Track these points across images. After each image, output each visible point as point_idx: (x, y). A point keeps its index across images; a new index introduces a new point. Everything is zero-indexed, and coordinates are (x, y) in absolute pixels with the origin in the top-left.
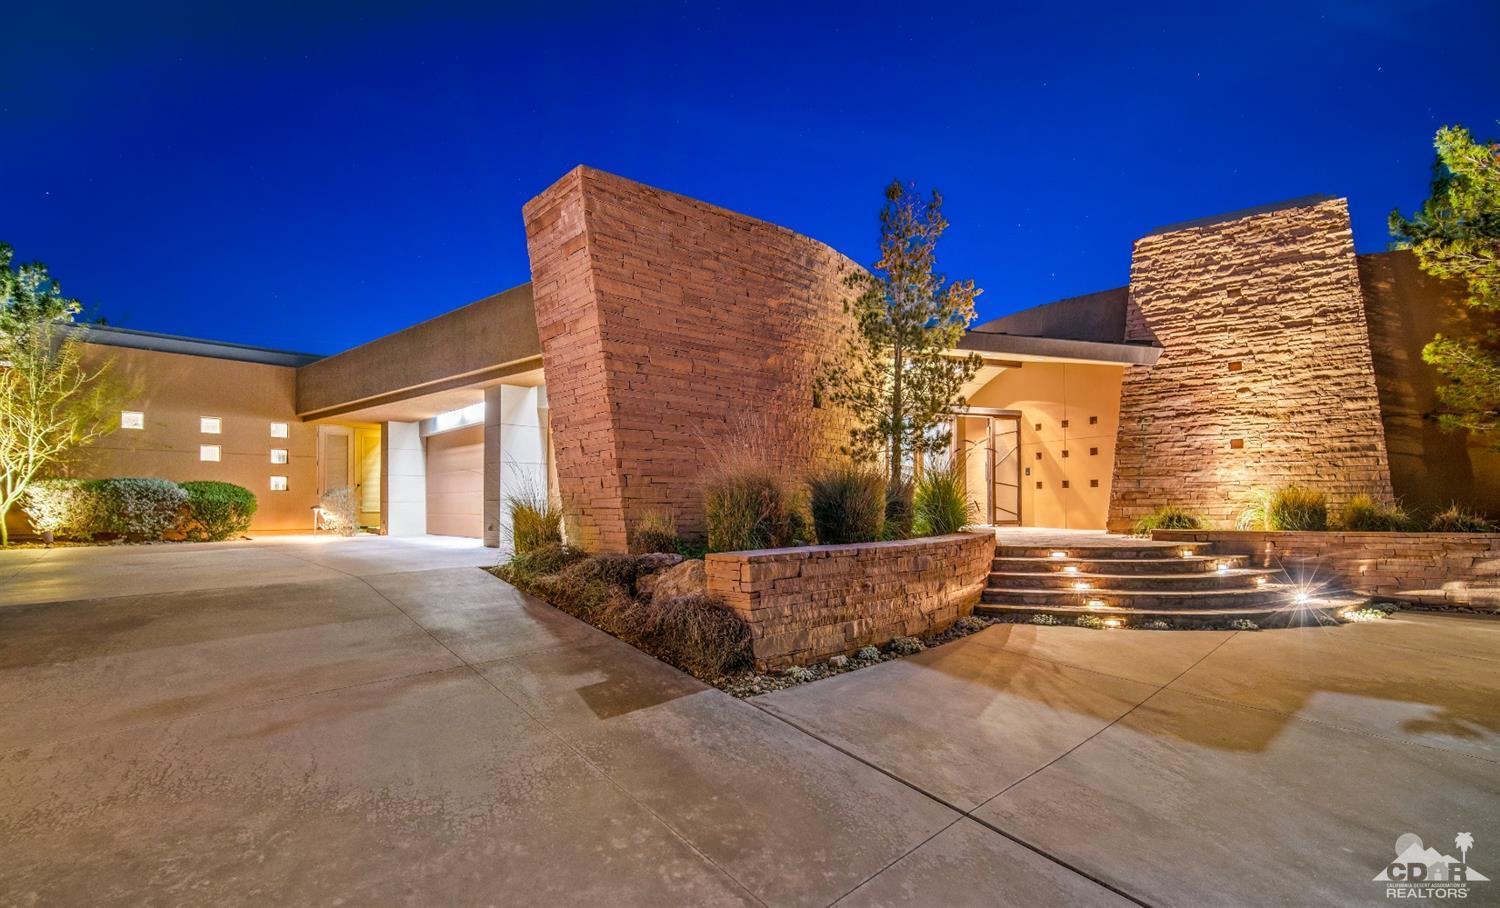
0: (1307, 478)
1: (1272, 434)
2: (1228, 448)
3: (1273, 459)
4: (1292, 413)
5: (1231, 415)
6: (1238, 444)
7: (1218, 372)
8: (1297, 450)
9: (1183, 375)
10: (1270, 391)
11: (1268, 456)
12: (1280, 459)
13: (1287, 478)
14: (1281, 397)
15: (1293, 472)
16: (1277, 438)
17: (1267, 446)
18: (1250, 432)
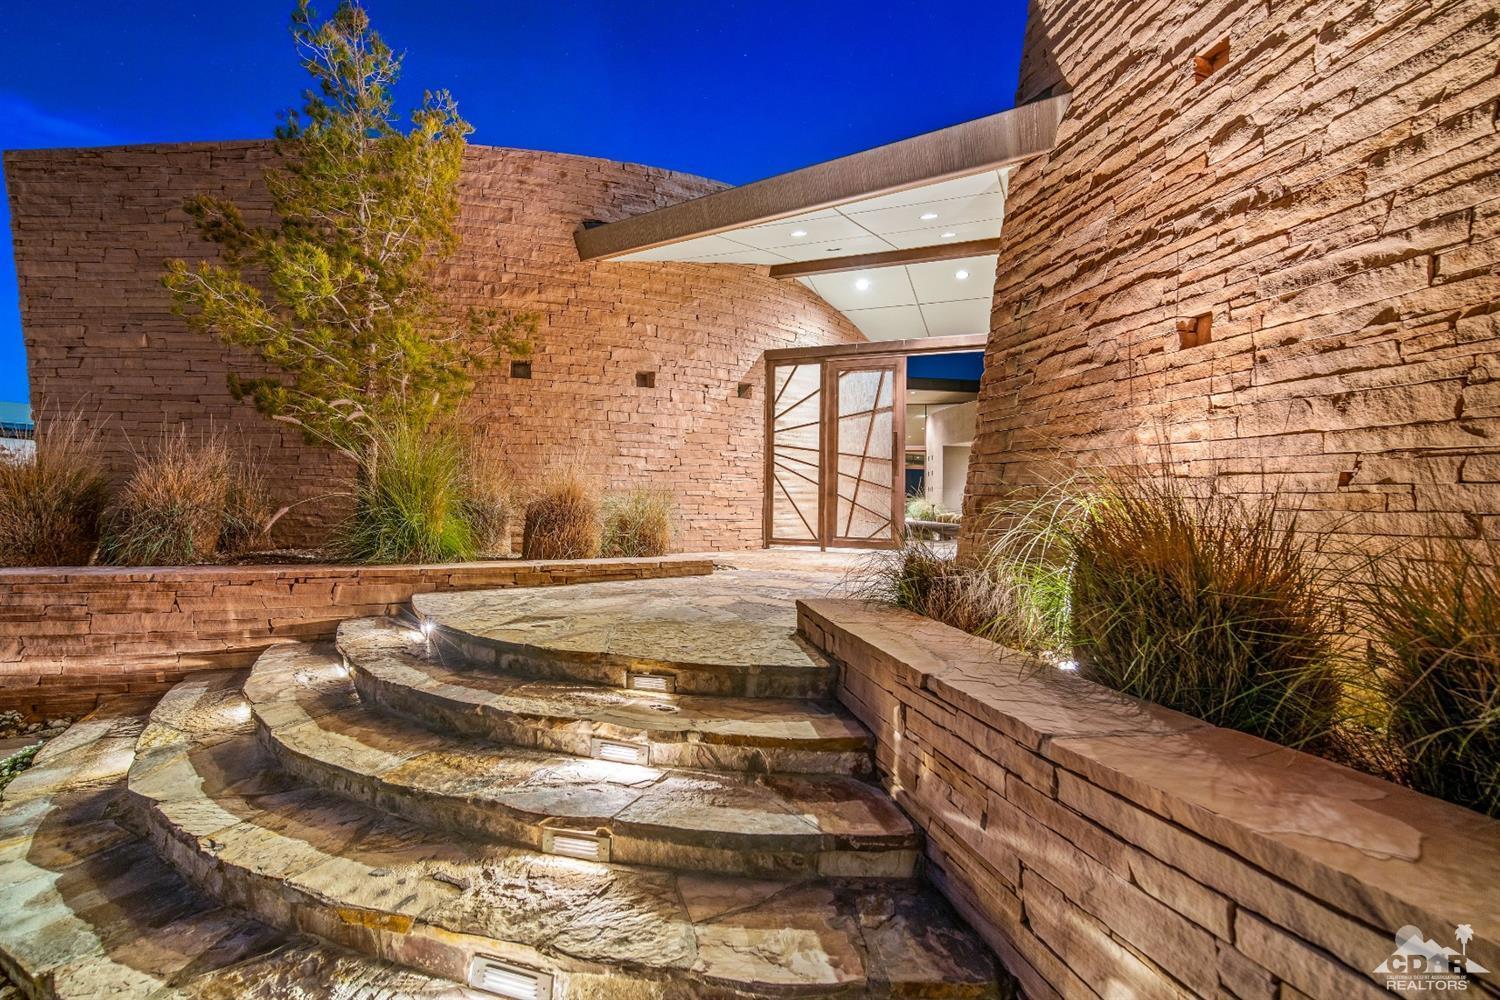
0: (1409, 439)
1: (1297, 270)
2: (1173, 353)
3: (1293, 369)
4: (1378, 158)
5: (1187, 232)
6: (1194, 333)
7: (1174, 100)
8: (1387, 315)
9: (1099, 148)
10: (1307, 100)
11: (1276, 357)
12: (1319, 364)
13: (1331, 445)
14: (1340, 107)
15: (1361, 415)
16: (1309, 280)
17: (1278, 320)
18: (1232, 277)
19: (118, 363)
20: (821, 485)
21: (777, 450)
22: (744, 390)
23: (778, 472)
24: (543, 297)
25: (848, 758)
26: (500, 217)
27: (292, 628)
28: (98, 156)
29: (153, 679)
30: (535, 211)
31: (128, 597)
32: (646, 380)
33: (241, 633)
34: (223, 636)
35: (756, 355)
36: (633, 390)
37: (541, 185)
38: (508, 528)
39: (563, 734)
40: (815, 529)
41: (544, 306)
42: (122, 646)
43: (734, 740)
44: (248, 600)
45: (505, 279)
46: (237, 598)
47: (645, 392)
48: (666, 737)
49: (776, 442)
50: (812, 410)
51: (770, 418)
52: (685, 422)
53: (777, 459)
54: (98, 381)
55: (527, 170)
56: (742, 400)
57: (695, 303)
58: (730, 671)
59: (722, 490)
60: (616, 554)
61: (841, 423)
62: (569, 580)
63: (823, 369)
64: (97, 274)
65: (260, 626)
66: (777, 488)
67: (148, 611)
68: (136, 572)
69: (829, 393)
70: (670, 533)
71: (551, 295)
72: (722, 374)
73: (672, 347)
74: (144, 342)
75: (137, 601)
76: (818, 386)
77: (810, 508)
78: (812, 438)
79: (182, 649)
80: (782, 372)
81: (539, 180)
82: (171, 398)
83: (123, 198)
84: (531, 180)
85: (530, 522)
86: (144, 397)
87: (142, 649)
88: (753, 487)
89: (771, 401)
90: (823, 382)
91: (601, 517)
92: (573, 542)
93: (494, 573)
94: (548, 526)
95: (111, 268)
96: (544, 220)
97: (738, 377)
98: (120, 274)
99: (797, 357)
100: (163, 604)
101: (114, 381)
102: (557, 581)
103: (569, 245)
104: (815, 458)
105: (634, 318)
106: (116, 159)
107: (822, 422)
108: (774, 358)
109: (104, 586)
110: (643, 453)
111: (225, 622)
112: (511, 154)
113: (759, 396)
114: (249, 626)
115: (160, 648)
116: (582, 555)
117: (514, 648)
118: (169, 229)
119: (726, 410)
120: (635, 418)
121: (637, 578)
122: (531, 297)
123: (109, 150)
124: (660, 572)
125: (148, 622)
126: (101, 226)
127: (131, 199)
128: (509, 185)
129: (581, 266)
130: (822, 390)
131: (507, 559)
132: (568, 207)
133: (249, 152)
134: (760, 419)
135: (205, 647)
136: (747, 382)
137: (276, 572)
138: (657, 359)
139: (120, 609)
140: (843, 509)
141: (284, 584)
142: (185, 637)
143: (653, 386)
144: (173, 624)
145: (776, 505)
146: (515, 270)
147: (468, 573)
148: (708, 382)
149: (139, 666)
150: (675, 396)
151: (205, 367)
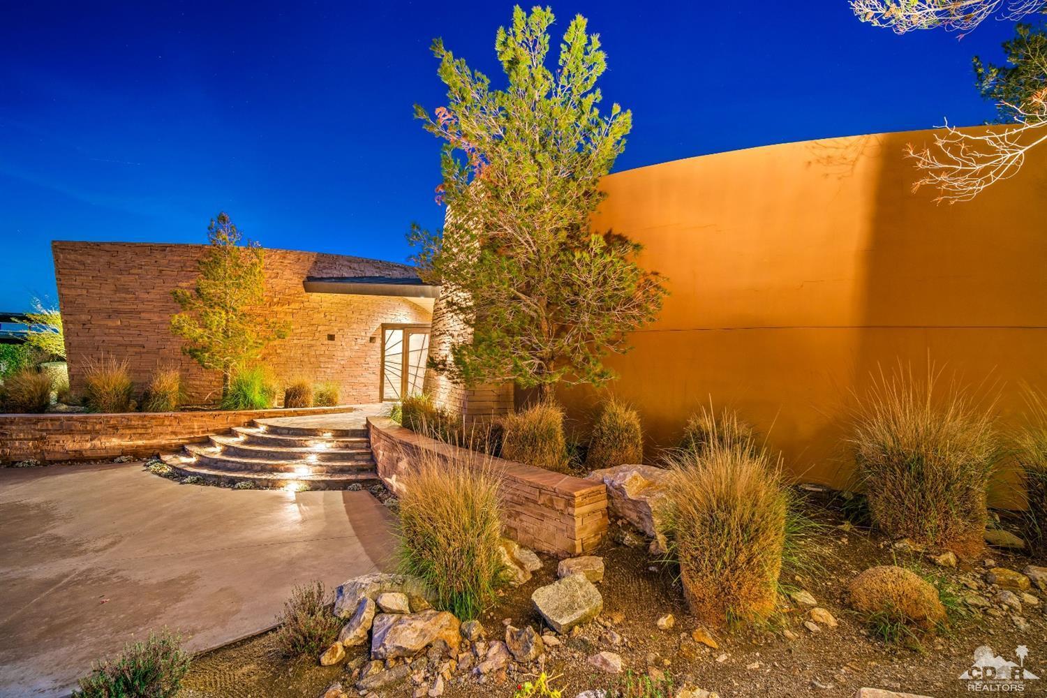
19: (107, 331)
20: (402, 377)
21: (386, 363)
22: (372, 339)
23: (386, 372)
24: (290, 307)
25: (365, 444)
26: (273, 276)
27: (214, 430)
28: (98, 245)
29: (172, 446)
30: (287, 274)
31: (164, 421)
32: (331, 337)
33: (198, 432)
34: (193, 433)
35: (378, 325)
36: (326, 342)
37: (290, 263)
38: (276, 396)
39: (307, 443)
40: (400, 395)
41: (291, 310)
42: (162, 436)
43: (343, 442)
44: (202, 421)
45: (275, 300)
46: (198, 421)
47: (330, 342)
48: (330, 442)
49: (386, 360)
50: (399, 348)
51: (383, 350)
52: (347, 354)
53: (386, 367)
54: (97, 338)
55: (284, 258)
56: (372, 344)
57: (352, 307)
58: (345, 431)
59: (362, 380)
60: (318, 406)
61: (410, 354)
62: (302, 415)
63: (404, 332)
64: (97, 294)
65: (204, 430)
66: (385, 379)
67: (170, 425)
68: (167, 414)
69: (406, 342)
70: (340, 398)
71: (292, 306)
72: (363, 334)
73: (341, 325)
74: (119, 323)
75: (167, 422)
76: (402, 339)
77: (398, 386)
78: (399, 359)
79: (180, 437)
80: (388, 332)
81: (289, 262)
82: (132, 346)
83: (109, 264)
84: (286, 261)
85: (288, 396)
86: (119, 345)
87: (168, 437)
88: (376, 379)
89: (383, 344)
90: (403, 337)
91: (313, 393)
92: (303, 402)
93: (277, 413)
94: (295, 396)
95: (104, 292)
96: (291, 277)
97: (369, 335)
98: (108, 294)
99: (394, 327)
100: (175, 423)
101: (104, 338)
102: (299, 415)
103: (301, 286)
104: (400, 367)
105: (327, 314)
106: (107, 247)
107: (403, 353)
108: (385, 327)
109: (156, 418)
110: (329, 366)
111: (193, 429)
112: (278, 252)
113: (379, 341)
114: (202, 430)
115: (174, 437)
116: (306, 406)
117: (294, 429)
118: (131, 278)
119: (365, 348)
120: (327, 352)
121: (326, 413)
122: (286, 306)
123: (104, 243)
124: (333, 412)
125: (170, 429)
126: (99, 274)
127: (113, 264)
128: (277, 264)
129: (306, 294)
130: (403, 341)
131: (276, 408)
132: (301, 271)
133: (168, 248)
134: (379, 350)
135: (187, 436)
136: (374, 336)
137: (211, 413)
138: (336, 329)
139: (162, 425)
140: (410, 387)
141: (212, 417)
142: (181, 433)
143: (334, 340)
144: (178, 429)
145: (385, 385)
146: (279, 296)
147: (270, 413)
148: (357, 337)
149: (167, 442)
150: (344, 344)
151: (147, 334)
